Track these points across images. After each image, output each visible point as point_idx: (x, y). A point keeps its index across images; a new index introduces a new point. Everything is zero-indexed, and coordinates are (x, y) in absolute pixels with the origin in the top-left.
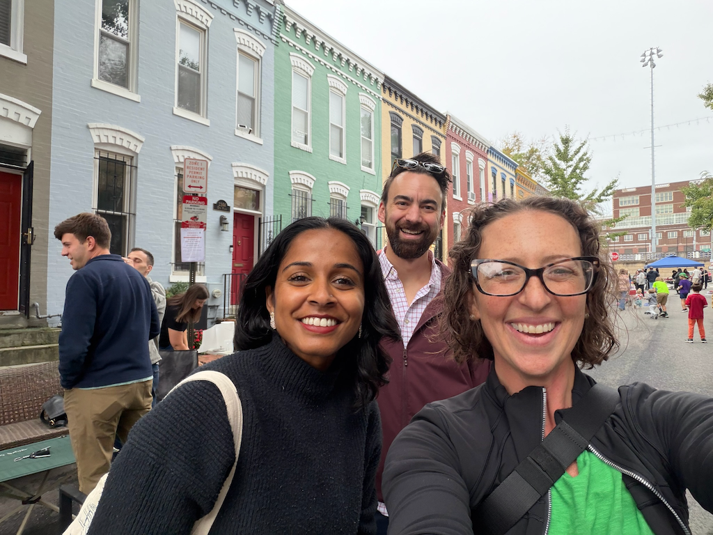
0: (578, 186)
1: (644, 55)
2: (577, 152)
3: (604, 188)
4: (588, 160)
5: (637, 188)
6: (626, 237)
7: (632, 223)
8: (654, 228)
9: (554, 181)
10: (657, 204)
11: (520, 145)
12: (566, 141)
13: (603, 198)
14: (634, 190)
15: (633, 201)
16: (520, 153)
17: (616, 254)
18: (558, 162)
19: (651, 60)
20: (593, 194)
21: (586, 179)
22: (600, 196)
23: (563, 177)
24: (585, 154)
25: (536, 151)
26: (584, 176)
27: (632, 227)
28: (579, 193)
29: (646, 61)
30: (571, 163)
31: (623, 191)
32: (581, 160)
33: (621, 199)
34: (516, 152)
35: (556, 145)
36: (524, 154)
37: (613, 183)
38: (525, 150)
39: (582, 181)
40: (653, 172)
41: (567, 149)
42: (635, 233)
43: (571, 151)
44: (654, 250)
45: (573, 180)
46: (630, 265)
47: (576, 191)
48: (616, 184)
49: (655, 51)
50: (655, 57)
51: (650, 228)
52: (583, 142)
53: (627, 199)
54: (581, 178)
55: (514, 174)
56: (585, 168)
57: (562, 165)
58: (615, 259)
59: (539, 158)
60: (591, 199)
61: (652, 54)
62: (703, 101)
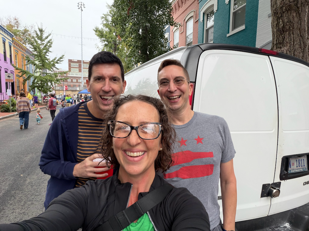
0: (47, 54)
1: (79, 4)
2: (47, 38)
3: (59, 58)
4: (52, 43)
5: (78, 60)
6: (68, 80)
7: (76, 75)
8: (82, 78)
9: (35, 49)
10: (83, 68)
11: (19, 25)
12: (41, 31)
13: (58, 62)
14: (77, 61)
15: (76, 65)
16: (18, 29)
17: (67, 87)
18: (37, 40)
19: (81, 7)
20: (55, 59)
21: (50, 52)
22: (57, 61)
23: (39, 48)
24: (51, 40)
25: (28, 31)
26: (50, 50)
27: (76, 76)
28: (48, 57)
29: (79, 7)
30: (43, 42)
31: (72, 61)
32: (49, 42)
33: (72, 64)
34: (16, 28)
35: (36, 31)
36: (20, 31)
37: (63, 56)
38: (21, 28)
39: (49, 52)
40: (82, 55)
41: (42, 34)
42: (77, 79)
43: (44, 36)
44: (83, 86)
45: (44, 51)
46: (74, 92)
47: (46, 56)
48: (64, 57)
49: (82, 4)
50: (82, 6)
51: (81, 77)
52: (49, 34)
53: (74, 64)
54: (49, 51)
55: (12, 40)
56: (50, 46)
57: (39, 42)
58: (67, 89)
59: (30, 35)
60: (54, 62)
61: (81, 5)
62: (95, 32)
